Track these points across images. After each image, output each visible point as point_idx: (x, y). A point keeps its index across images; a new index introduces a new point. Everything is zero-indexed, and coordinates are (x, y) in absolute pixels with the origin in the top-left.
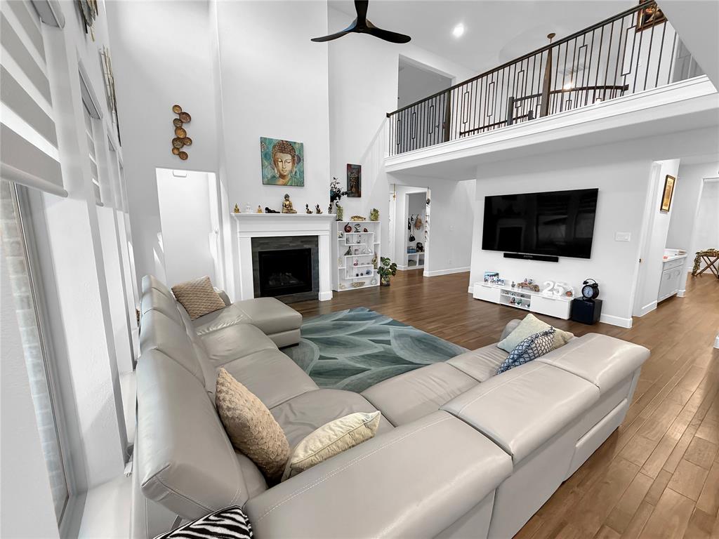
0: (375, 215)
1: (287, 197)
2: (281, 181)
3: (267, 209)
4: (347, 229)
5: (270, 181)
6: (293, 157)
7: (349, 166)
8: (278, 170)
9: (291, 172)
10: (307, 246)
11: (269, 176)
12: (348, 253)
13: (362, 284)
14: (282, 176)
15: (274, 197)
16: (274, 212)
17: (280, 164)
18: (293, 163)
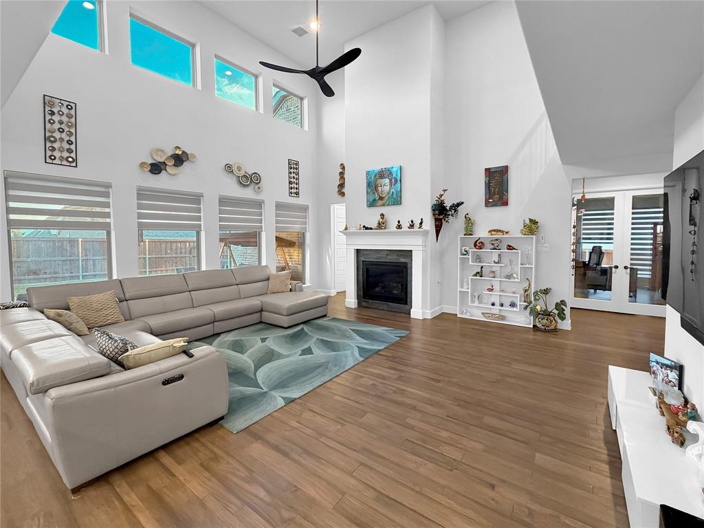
0: (532, 227)
1: (382, 215)
2: (381, 202)
3: (364, 227)
4: (479, 245)
5: (372, 204)
6: (391, 180)
7: (488, 170)
8: (378, 194)
9: (389, 193)
10: (402, 260)
11: (371, 200)
12: (480, 274)
13: (503, 318)
14: (381, 198)
15: (372, 217)
16: (371, 229)
17: (380, 188)
18: (391, 185)
